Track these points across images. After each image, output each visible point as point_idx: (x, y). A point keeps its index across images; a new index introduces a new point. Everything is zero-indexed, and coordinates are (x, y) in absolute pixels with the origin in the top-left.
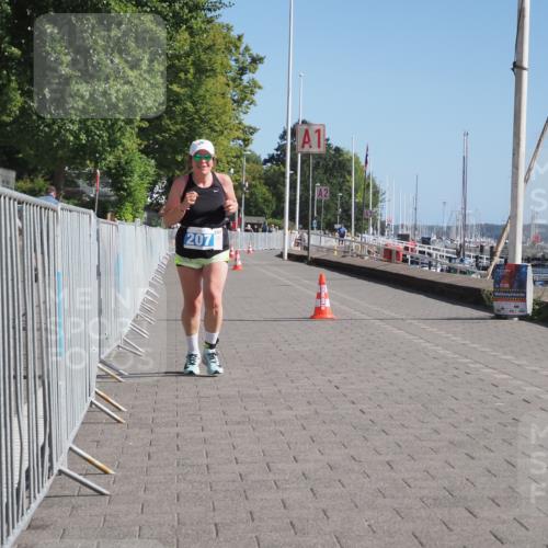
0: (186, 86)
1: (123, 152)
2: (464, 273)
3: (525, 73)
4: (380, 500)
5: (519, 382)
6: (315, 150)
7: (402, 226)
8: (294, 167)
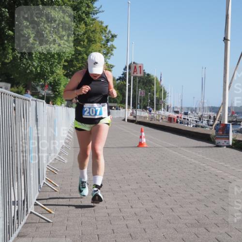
0: (84, 48)
1: (57, 76)
2: (203, 127)
3: (229, 42)
4: (168, 225)
5: (227, 174)
6: (139, 75)
7: (176, 107)
8: (130, 82)
